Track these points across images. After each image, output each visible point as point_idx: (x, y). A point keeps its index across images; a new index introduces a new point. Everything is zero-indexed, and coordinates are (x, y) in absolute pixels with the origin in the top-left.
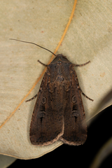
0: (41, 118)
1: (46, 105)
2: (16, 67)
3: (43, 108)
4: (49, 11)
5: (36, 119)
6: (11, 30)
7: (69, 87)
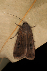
0: (18, 48)
1: (20, 42)
2: (6, 24)
3: (19, 44)
4: (22, 4)
5: (16, 48)
6: (5, 8)
7: (29, 36)
